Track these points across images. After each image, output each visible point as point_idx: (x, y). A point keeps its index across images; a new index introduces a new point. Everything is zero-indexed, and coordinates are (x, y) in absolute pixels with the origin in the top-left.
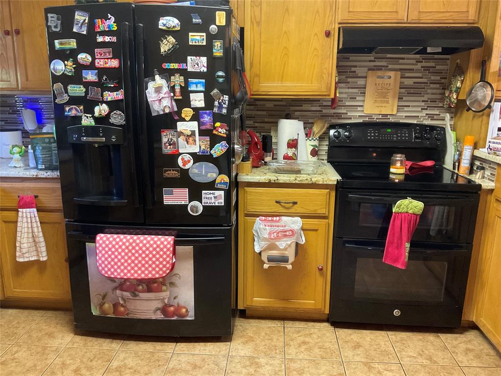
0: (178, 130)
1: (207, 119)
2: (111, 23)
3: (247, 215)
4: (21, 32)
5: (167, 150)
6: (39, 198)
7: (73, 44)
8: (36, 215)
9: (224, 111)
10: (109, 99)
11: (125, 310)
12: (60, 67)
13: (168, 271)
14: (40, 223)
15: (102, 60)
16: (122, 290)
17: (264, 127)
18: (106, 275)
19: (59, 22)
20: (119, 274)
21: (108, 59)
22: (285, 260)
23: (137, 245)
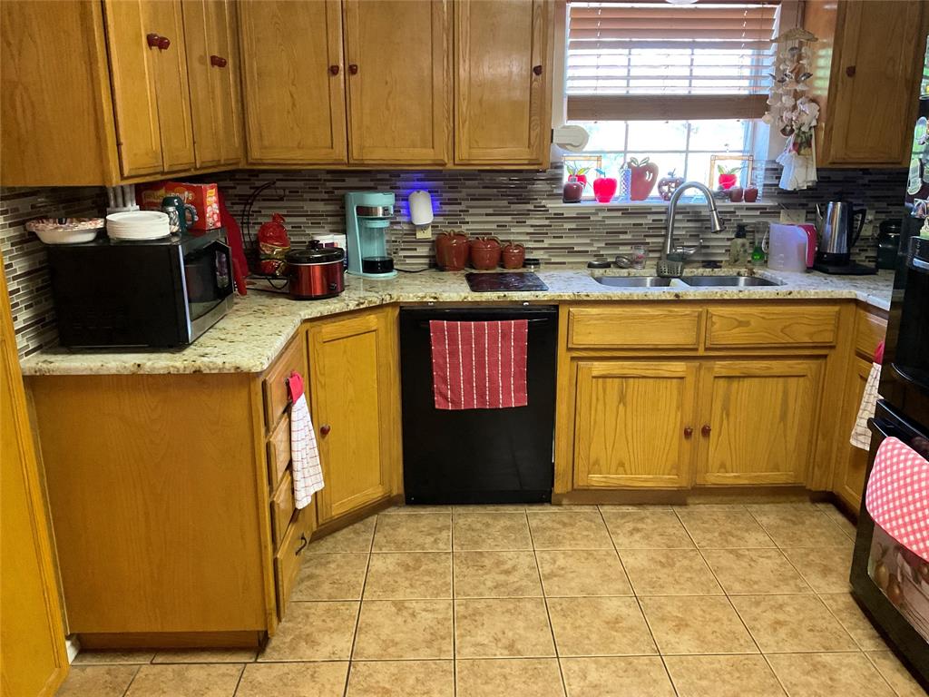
11: (900, 596)
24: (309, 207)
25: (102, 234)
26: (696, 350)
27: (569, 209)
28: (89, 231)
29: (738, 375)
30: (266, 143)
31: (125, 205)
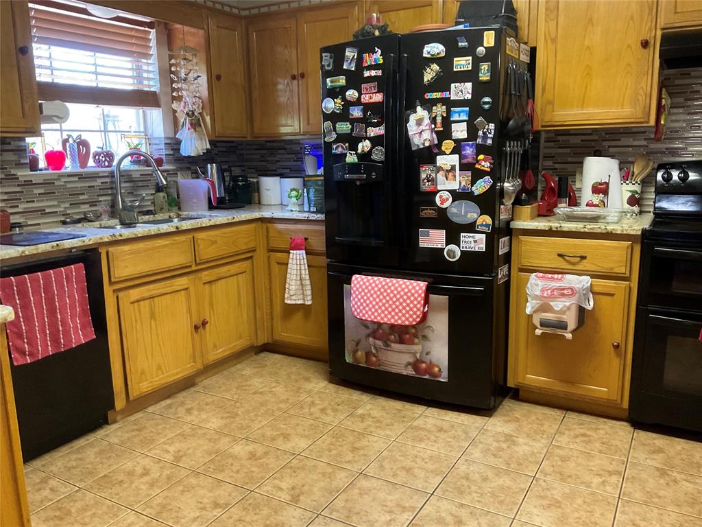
0: (438, 165)
1: (469, 151)
2: (377, 56)
3: (521, 270)
4: (305, 76)
5: (426, 186)
6: (309, 240)
7: (342, 81)
8: (305, 257)
9: (490, 142)
10: (372, 135)
11: (377, 360)
12: (330, 105)
13: (418, 320)
14: (308, 266)
15: (367, 95)
16: (375, 338)
17: (566, 169)
18: (358, 317)
19: (332, 60)
20: (370, 317)
21: (373, 93)
22: (563, 326)
23: (389, 288)
26: (190, 266)
27: (34, 176)
29: (215, 279)
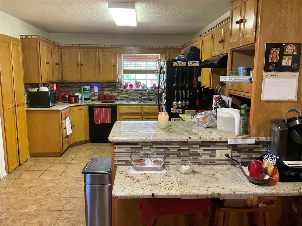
24: (75, 89)
25: (38, 90)
27: (124, 90)
28: (36, 90)
30: (66, 77)
31: (41, 86)
